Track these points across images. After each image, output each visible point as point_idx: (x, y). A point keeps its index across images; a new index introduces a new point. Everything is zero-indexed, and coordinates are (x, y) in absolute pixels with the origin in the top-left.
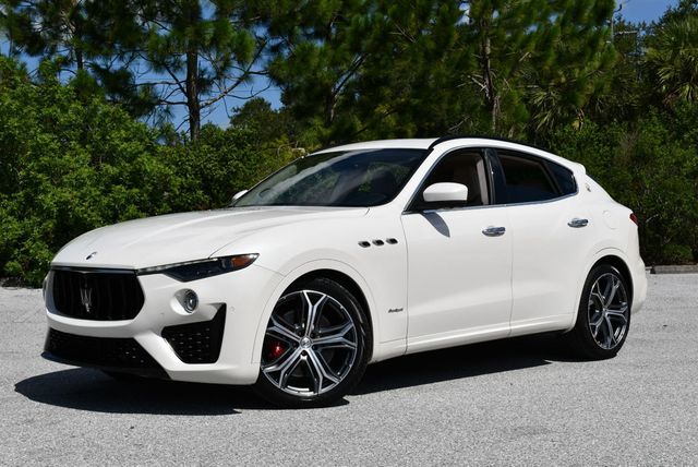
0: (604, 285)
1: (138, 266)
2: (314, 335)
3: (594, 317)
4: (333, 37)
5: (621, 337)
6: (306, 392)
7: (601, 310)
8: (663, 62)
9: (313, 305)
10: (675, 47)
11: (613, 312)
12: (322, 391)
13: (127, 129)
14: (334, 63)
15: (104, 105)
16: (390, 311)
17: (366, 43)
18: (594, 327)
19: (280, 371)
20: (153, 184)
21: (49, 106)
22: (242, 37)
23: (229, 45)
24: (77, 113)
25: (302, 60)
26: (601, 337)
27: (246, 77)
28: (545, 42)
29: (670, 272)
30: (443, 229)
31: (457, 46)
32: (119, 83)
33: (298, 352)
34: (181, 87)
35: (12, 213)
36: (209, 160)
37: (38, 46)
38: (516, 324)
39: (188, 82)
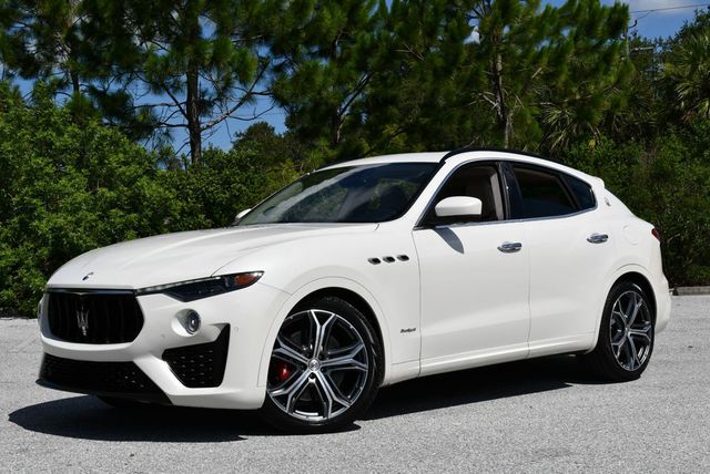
0: (625, 303)
1: (137, 286)
2: (322, 357)
3: (617, 336)
4: (338, 55)
5: (644, 358)
6: (315, 417)
7: (623, 330)
8: (681, 77)
9: (322, 324)
10: (694, 62)
11: (635, 332)
12: (332, 415)
13: (125, 152)
14: (340, 82)
15: (102, 128)
16: (403, 331)
17: (372, 62)
18: (616, 347)
19: (287, 396)
20: (153, 209)
21: (44, 130)
22: (244, 55)
23: (230, 64)
24: (74, 136)
25: (306, 79)
26: (624, 358)
27: (248, 98)
28: (558, 58)
29: (693, 294)
30: (456, 244)
31: (467, 63)
32: (117, 106)
33: (306, 374)
34: (181, 110)
35: (6, 240)
36: (211, 183)
37: (32, 68)
38: (533, 345)
39: (188, 103)
